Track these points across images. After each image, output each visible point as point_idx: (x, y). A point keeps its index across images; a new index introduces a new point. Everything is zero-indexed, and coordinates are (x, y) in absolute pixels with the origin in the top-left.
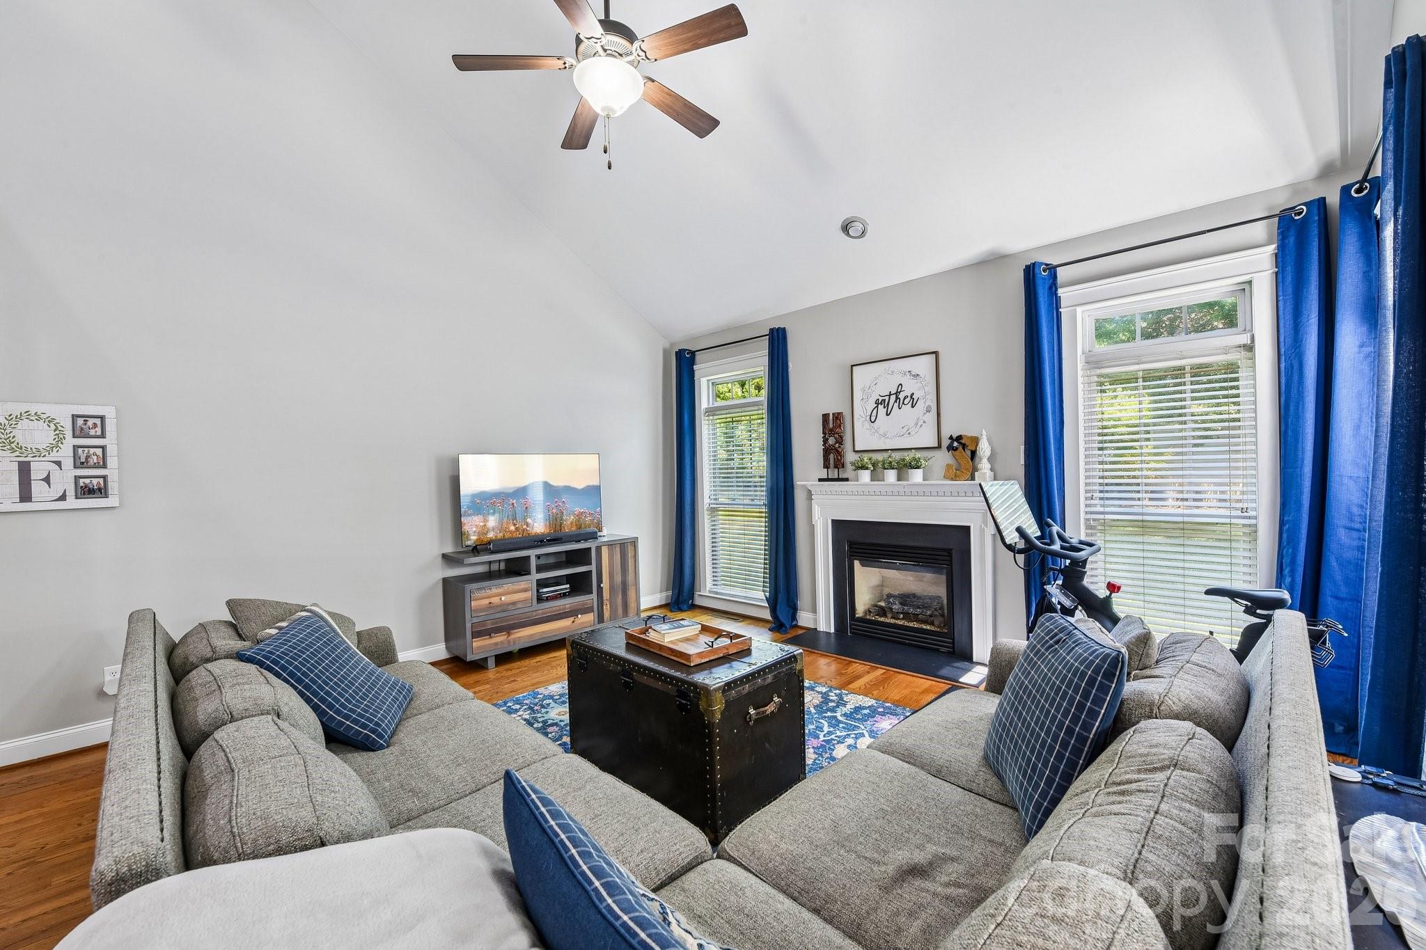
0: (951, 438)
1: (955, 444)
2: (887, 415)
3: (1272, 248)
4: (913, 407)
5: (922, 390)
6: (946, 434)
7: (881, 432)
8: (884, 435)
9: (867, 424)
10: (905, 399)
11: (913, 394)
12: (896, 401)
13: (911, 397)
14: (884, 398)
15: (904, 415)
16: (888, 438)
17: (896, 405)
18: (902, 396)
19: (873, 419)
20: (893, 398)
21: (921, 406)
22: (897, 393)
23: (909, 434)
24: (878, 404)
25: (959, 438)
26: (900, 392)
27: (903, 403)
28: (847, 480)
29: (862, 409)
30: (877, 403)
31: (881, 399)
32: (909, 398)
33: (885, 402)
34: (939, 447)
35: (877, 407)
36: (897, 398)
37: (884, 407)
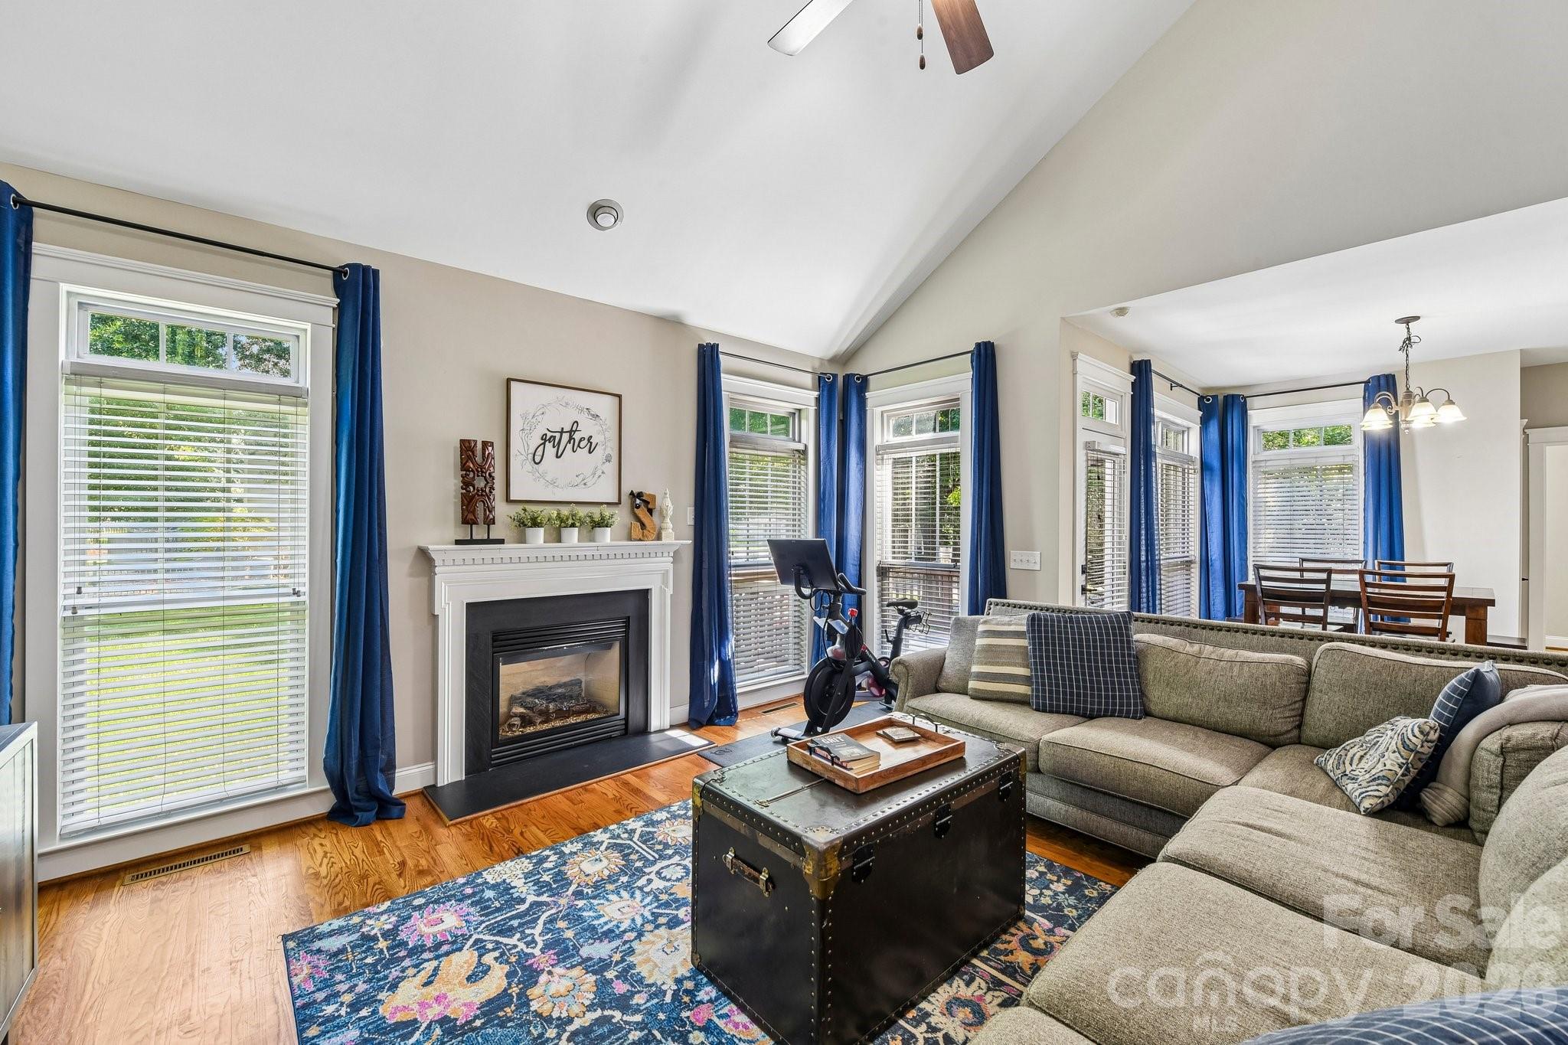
0: (632, 493)
1: (638, 501)
2: (557, 457)
3: (816, 394)
4: (590, 452)
5: (602, 433)
6: (626, 489)
7: (549, 478)
8: (553, 483)
9: (529, 465)
10: (580, 441)
11: (591, 437)
12: (569, 442)
13: (589, 440)
14: (554, 434)
15: (576, 460)
16: (557, 486)
17: (570, 446)
18: (577, 436)
19: (537, 459)
20: (566, 437)
21: (599, 452)
22: (571, 432)
23: (585, 484)
24: (545, 441)
25: (640, 495)
26: (575, 431)
27: (579, 446)
28: (502, 541)
29: (522, 444)
30: (544, 438)
31: (549, 434)
32: (586, 441)
33: (554, 439)
34: (619, 503)
35: (544, 444)
36: (571, 438)
37: (554, 447)
